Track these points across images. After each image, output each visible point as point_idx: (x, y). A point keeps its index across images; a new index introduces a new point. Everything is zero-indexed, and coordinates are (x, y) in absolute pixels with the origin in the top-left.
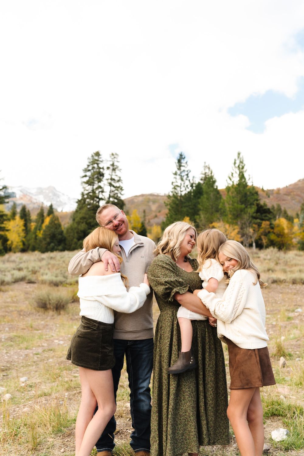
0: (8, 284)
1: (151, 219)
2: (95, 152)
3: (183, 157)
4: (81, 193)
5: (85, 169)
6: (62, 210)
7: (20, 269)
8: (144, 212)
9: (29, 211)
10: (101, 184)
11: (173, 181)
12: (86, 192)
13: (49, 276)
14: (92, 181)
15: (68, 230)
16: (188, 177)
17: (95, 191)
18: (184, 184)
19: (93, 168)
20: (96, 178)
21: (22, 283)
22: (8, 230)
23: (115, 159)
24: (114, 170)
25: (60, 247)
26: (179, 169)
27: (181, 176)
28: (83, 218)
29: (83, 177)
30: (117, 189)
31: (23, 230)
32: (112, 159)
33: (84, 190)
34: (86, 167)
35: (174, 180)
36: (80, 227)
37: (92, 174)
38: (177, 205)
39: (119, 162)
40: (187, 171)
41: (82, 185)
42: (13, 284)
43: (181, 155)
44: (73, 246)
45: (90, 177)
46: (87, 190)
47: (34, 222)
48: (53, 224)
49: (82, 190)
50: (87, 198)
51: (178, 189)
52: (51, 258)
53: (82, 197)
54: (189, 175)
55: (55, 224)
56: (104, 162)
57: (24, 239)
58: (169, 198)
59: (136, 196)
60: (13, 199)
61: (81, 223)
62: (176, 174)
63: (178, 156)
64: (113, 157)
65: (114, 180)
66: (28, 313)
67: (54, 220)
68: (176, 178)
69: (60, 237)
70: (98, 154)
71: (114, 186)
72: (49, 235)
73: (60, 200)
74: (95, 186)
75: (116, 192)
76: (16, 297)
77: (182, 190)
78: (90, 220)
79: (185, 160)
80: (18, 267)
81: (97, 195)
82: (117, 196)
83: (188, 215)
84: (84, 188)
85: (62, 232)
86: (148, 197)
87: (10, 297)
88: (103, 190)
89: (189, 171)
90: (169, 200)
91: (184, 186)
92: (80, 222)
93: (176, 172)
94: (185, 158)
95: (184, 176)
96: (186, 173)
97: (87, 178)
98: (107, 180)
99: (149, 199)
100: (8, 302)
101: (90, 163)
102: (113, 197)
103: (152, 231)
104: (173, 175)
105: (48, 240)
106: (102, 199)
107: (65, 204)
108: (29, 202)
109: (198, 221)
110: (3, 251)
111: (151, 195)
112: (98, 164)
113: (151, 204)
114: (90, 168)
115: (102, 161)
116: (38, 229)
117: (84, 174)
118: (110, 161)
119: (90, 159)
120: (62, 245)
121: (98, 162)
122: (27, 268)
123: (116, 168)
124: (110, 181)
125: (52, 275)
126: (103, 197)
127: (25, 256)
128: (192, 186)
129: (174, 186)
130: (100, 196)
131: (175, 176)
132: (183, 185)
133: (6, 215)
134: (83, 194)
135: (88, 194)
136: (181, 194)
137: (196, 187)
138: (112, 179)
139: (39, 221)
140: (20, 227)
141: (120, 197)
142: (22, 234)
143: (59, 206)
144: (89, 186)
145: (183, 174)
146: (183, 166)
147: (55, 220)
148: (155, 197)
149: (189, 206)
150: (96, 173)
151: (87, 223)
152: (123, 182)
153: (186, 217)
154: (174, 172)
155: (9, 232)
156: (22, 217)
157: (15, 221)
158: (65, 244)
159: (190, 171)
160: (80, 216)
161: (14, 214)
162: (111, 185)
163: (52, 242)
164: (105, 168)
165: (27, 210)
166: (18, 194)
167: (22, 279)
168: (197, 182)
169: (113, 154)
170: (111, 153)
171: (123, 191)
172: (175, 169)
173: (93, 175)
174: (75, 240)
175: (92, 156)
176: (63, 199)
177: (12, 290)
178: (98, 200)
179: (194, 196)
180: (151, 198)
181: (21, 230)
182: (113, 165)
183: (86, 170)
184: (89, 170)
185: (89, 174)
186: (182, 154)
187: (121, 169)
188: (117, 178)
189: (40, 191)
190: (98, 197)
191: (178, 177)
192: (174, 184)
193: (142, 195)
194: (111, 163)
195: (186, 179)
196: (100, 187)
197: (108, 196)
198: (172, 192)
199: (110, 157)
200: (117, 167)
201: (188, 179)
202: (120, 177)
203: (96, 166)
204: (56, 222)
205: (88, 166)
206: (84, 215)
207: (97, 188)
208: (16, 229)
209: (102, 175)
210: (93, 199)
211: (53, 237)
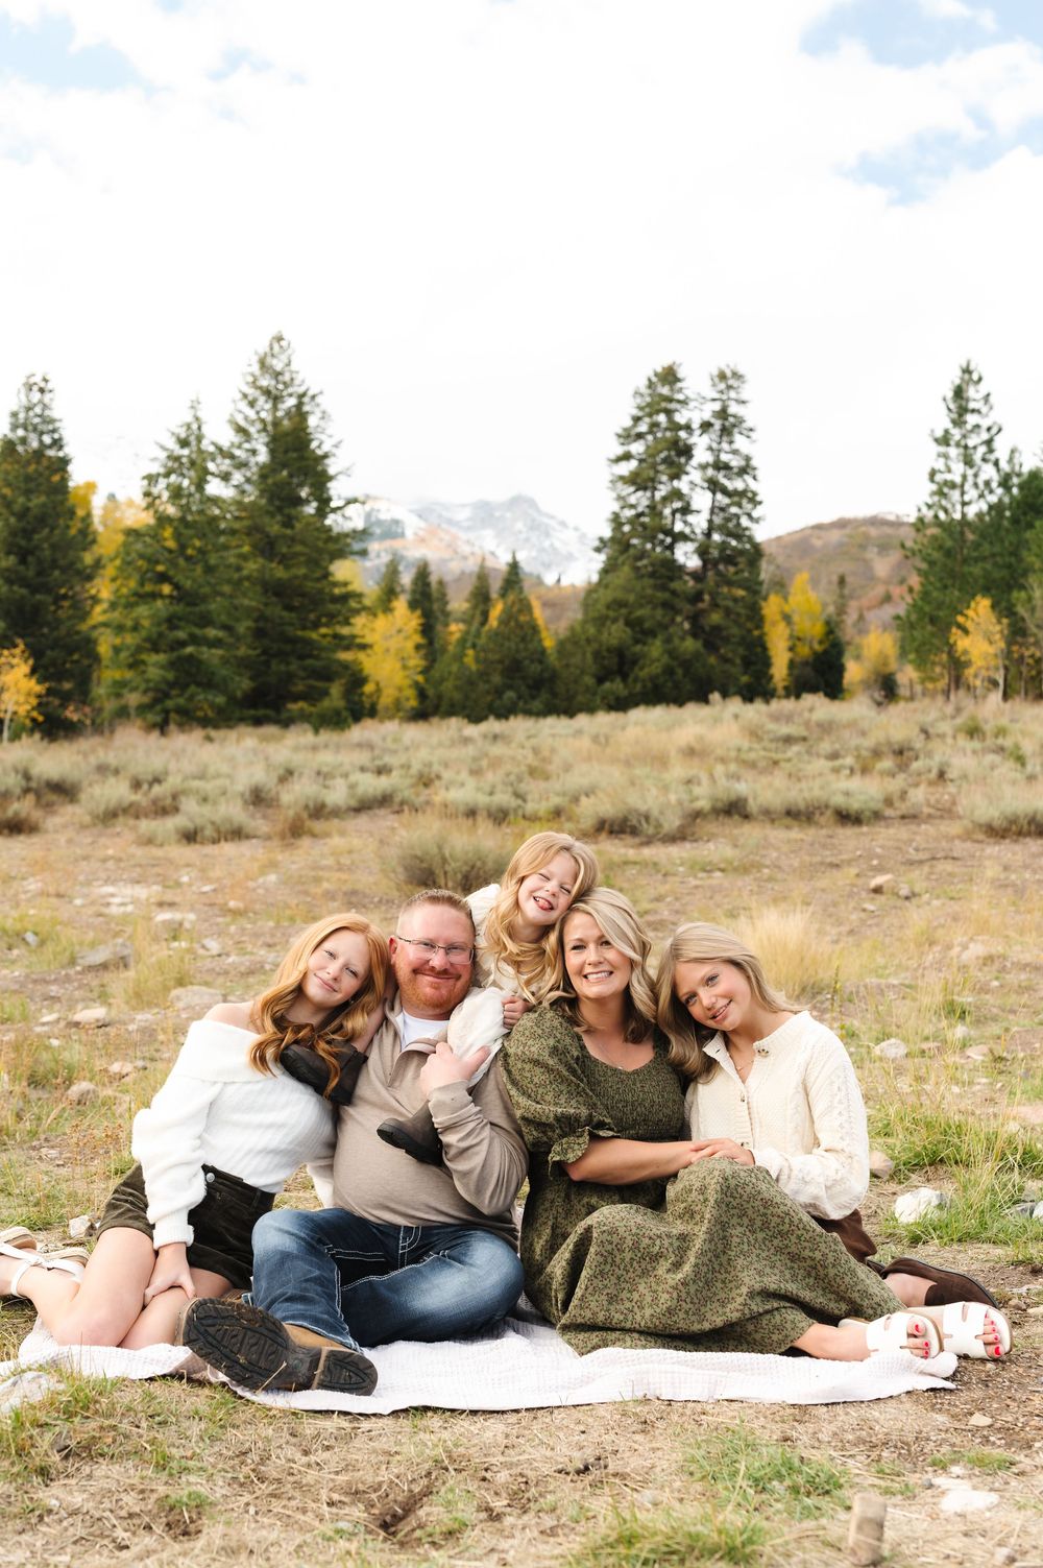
0: (336, 813)
1: (869, 608)
2: (659, 370)
3: (975, 377)
4: (611, 517)
5: (625, 430)
6: (559, 580)
7: (381, 771)
8: (842, 581)
9: (441, 583)
10: (683, 485)
11: (936, 468)
12: (629, 513)
13: (465, 792)
14: (651, 473)
15: (561, 645)
16: (991, 451)
17: (659, 507)
18: (976, 475)
19: (655, 425)
20: (664, 461)
21: (382, 812)
22: (364, 647)
23: (733, 394)
24: (726, 432)
25: (537, 705)
26: (958, 422)
27: (966, 447)
28: (618, 604)
29: (618, 460)
30: (736, 499)
31: (418, 647)
32: (722, 392)
33: (622, 508)
34: (629, 423)
35: (940, 465)
36: (604, 636)
37: (648, 447)
38: (948, 553)
39: (743, 402)
40: (989, 429)
41: (613, 489)
42: (352, 814)
43: (967, 371)
44: (580, 698)
45: (641, 461)
46: (633, 506)
47: (457, 621)
48: (512, 624)
49: (616, 507)
50: (633, 533)
51: (955, 495)
52: (495, 737)
53: (613, 530)
54: (996, 444)
55: (520, 626)
56: (692, 405)
57: (420, 678)
58: (918, 530)
59: (819, 527)
60: (397, 544)
61: (608, 623)
62: (945, 440)
63: (956, 377)
64: (722, 386)
65: (727, 467)
66: (376, 900)
67: (515, 609)
68: (946, 456)
69: (535, 668)
70: (671, 378)
71: (725, 492)
72: (500, 662)
73: (552, 545)
74: (662, 491)
75: (734, 510)
76: (350, 852)
77: (967, 498)
78: (639, 613)
79: (983, 388)
80: (379, 763)
81: (668, 521)
82: (739, 524)
83: (986, 590)
84: (620, 498)
85: (543, 651)
86: (863, 529)
87: (332, 854)
88: (688, 504)
89: (994, 431)
90: (920, 538)
91: (976, 485)
92: (607, 617)
93: (947, 432)
94: (980, 379)
95: (975, 448)
96: (985, 436)
97: (633, 464)
98: (703, 467)
99: (866, 536)
100: (322, 869)
101: (641, 408)
102: (722, 529)
103: (865, 652)
104: (934, 445)
105: (497, 679)
106: (683, 537)
107: (570, 557)
108: (446, 555)
109: (1021, 610)
110: (345, 714)
111: (875, 521)
112: (669, 413)
113: (872, 553)
114: (643, 428)
115: (684, 402)
116: (469, 644)
117: (620, 450)
118: (714, 400)
119: (642, 395)
120: (544, 695)
121: (673, 406)
122: (406, 767)
123: (734, 426)
124: (710, 472)
125: (478, 789)
126: (687, 530)
127: (414, 732)
128: (1005, 483)
129: (938, 483)
130: (679, 527)
131: (942, 449)
132: (970, 479)
133: (359, 596)
134: (616, 520)
135: (633, 521)
136: (964, 515)
137: (1021, 487)
138: (719, 466)
139: (473, 617)
140: (407, 638)
141: (747, 529)
142: (417, 661)
143: (548, 566)
144: (640, 493)
145: (971, 443)
146: (973, 411)
147: (520, 611)
148: (888, 530)
149: (993, 555)
150: (664, 445)
151: (628, 623)
152: (759, 473)
153: (978, 598)
154: (939, 433)
155: (369, 651)
156: (413, 605)
157: (390, 617)
158: (554, 694)
159: (1000, 430)
160: (606, 596)
161: (390, 592)
162: (714, 486)
163: (510, 687)
164: (695, 425)
165: (433, 579)
166: (412, 526)
167: (384, 801)
168: (1025, 470)
169: (722, 376)
170: (715, 372)
171: (758, 507)
172: (942, 422)
173: (651, 453)
174: (589, 680)
175: (651, 385)
176: (564, 540)
177: (342, 833)
178: (669, 540)
179: (1015, 521)
180: (873, 532)
181: (410, 645)
182: (723, 414)
183: (627, 436)
184: (640, 436)
185: (637, 448)
186: (972, 368)
187: (751, 430)
188: (736, 462)
189: (485, 514)
190: (669, 532)
191: (953, 452)
192: (939, 478)
193: (841, 524)
194: (717, 406)
195: (984, 460)
196: (677, 494)
197: (705, 525)
198: (929, 507)
199: (714, 385)
200: (740, 421)
201: (992, 457)
202: (748, 459)
203: (662, 418)
204: (522, 618)
205: (637, 419)
206: (619, 595)
207: (665, 499)
208: (394, 644)
209: (687, 451)
210: (652, 539)
211: (513, 669)
